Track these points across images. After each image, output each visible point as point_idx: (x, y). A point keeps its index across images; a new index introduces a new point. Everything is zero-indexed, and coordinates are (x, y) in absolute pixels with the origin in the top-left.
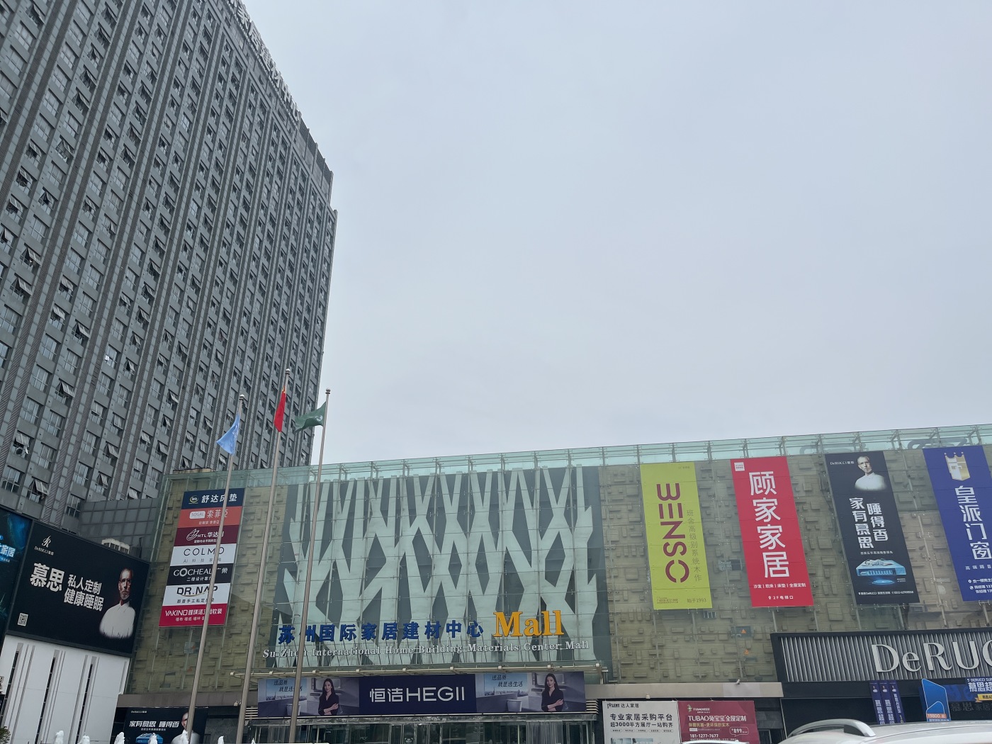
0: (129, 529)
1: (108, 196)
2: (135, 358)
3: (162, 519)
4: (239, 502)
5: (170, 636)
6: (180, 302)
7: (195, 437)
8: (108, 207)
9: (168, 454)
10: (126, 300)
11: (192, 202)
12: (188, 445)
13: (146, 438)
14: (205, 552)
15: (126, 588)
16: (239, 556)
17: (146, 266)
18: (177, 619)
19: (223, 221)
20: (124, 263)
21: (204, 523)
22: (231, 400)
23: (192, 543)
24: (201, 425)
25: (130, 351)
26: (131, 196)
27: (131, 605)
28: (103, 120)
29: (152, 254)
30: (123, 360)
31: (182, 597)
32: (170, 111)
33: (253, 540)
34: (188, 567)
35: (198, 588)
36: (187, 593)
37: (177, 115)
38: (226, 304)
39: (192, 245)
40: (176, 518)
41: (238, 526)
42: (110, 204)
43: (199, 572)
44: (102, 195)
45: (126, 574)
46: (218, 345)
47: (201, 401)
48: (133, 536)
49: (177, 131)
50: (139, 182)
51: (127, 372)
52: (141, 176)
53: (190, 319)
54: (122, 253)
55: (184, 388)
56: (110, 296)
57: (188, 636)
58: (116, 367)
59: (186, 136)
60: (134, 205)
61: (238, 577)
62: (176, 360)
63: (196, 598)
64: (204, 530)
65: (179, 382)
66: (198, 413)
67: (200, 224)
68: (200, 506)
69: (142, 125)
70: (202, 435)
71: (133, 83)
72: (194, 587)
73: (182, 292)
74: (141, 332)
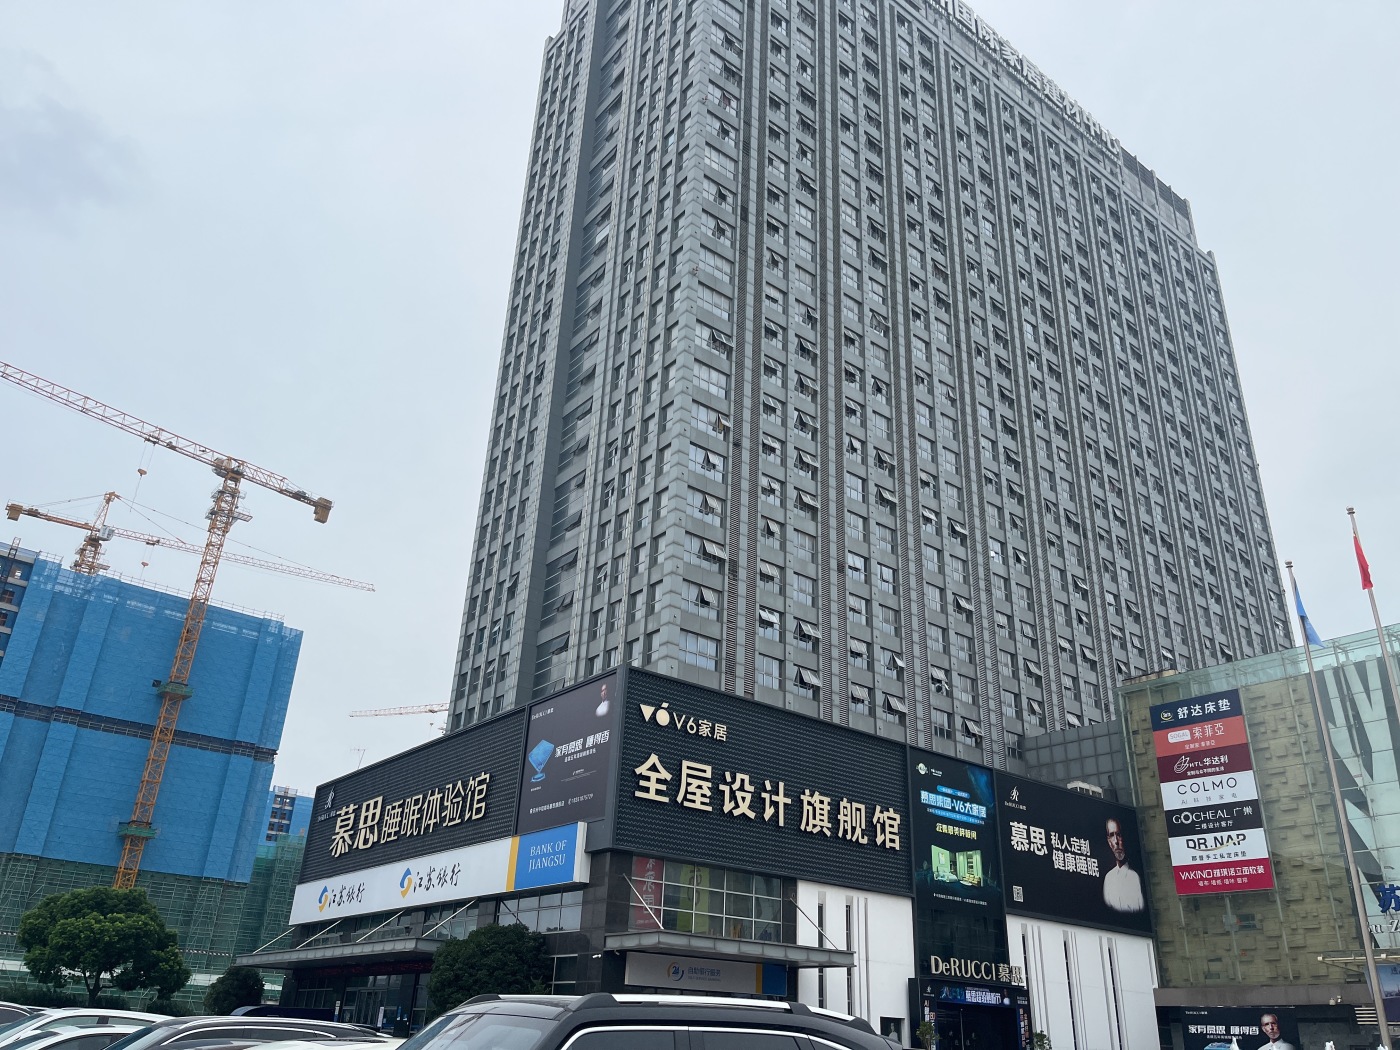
0: (1090, 766)
1: (936, 357)
2: (1021, 545)
3: (1130, 748)
4: (1235, 709)
5: (1197, 908)
6: (1050, 457)
7: (1122, 630)
8: (940, 371)
9: (1096, 659)
10: (991, 475)
11: (1024, 323)
12: (1116, 643)
13: (1066, 645)
14: (1209, 786)
15: (1117, 844)
16: (1263, 787)
17: (999, 426)
18: (1201, 884)
19: (1068, 332)
20: (976, 432)
21: (1192, 746)
22: (1152, 570)
23: (1183, 776)
24: (1124, 611)
25: (1014, 538)
26: (958, 346)
27: (1131, 867)
28: (904, 269)
29: (1001, 409)
30: (1011, 552)
31: (1197, 853)
32: (967, 221)
33: (1275, 764)
34: (1192, 810)
35: (1216, 838)
36: (1203, 847)
37: (976, 223)
38: (1105, 441)
39: (1041, 380)
40: (1148, 743)
41: (1247, 745)
42: (941, 368)
43: (1209, 815)
44: (929, 358)
45: (1112, 826)
46: (1112, 499)
47: (1114, 579)
48: (1098, 774)
49: (982, 243)
50: (962, 326)
51: (1018, 565)
52: (961, 316)
53: (1067, 476)
54: (969, 420)
55: (1089, 568)
56: (973, 476)
57: (1224, 906)
58: (1005, 561)
59: (993, 243)
60: (964, 356)
61: (1270, 818)
62: (1069, 535)
63: (1218, 852)
64: (1196, 756)
65: (1080, 562)
66: (1116, 597)
67: (1043, 348)
68: (1178, 724)
69: (944, 255)
70: (1131, 626)
71: (920, 210)
72: (1210, 837)
73: (1048, 443)
74: (1018, 511)
